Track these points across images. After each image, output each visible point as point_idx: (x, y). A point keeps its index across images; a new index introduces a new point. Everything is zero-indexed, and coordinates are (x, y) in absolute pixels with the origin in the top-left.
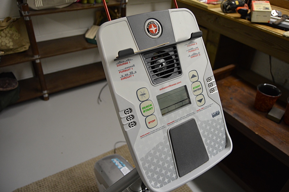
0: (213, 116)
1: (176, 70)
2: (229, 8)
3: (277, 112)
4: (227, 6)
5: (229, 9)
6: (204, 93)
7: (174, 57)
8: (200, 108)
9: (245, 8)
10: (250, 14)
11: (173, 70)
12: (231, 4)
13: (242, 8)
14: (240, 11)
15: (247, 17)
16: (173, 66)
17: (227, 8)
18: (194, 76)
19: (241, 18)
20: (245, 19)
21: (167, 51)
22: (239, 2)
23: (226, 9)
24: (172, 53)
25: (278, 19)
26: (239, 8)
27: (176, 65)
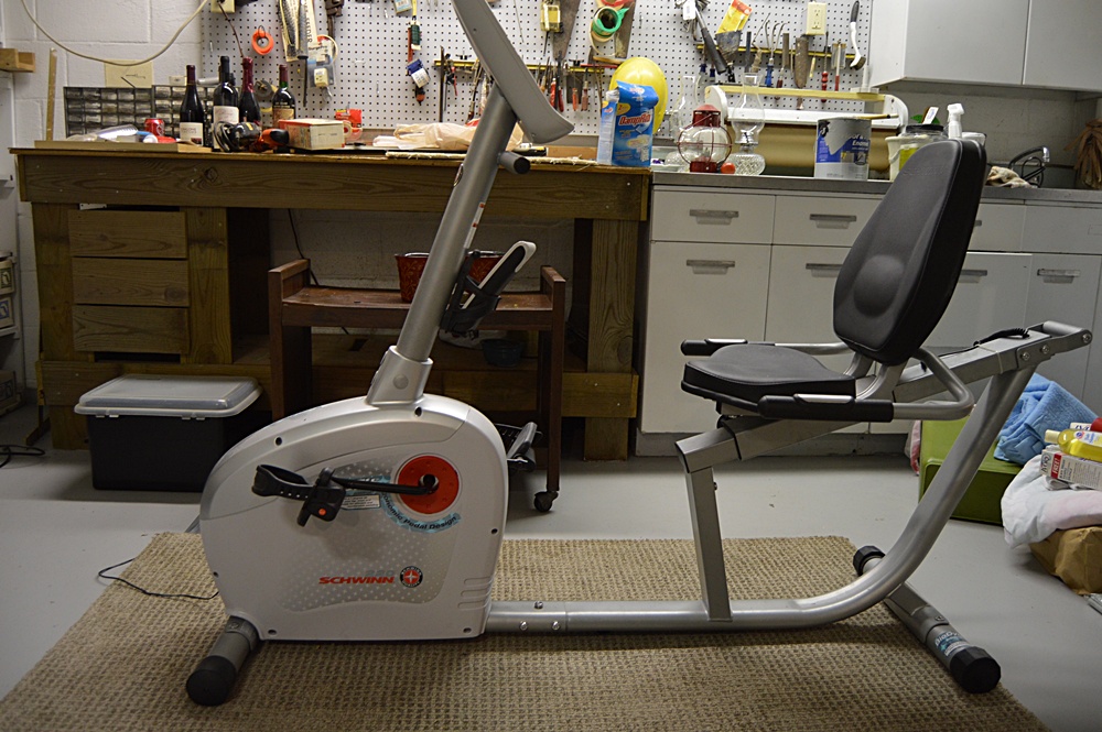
2: (240, 138)
4: (231, 136)
12: (240, 130)
13: (274, 130)
14: (276, 135)
17: (237, 138)
22: (251, 125)
23: (230, 143)
26: (266, 132)
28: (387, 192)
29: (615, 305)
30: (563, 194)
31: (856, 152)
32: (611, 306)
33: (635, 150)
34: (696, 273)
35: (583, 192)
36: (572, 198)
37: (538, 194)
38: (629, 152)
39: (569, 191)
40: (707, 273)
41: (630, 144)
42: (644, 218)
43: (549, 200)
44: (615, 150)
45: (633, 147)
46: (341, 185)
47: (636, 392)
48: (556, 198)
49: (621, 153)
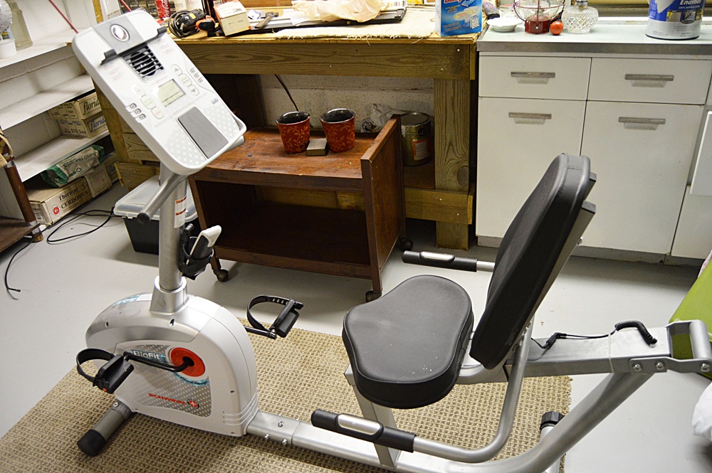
0: (213, 103)
1: (157, 67)
2: (184, 28)
3: (318, 144)
4: (179, 26)
5: (186, 30)
6: (194, 83)
7: (150, 56)
8: (197, 97)
9: (209, 19)
10: (220, 27)
11: (154, 68)
12: (185, 21)
13: (204, 21)
14: (203, 27)
15: (217, 33)
16: (153, 64)
17: (181, 28)
18: (176, 70)
19: (209, 36)
20: (215, 36)
21: (141, 51)
22: (195, 14)
23: (180, 31)
24: (146, 53)
25: (259, 22)
26: (198, 23)
27: (155, 63)
28: (281, 61)
29: (454, 143)
30: (406, 59)
31: (683, 11)
32: (451, 144)
33: (464, 21)
34: (517, 123)
35: (421, 58)
36: (414, 63)
37: (387, 60)
38: (458, 23)
39: (412, 57)
40: (528, 123)
41: (458, 17)
42: (473, 78)
43: (396, 64)
44: (443, 24)
45: (461, 19)
46: (252, 57)
47: (471, 207)
48: (402, 63)
49: (449, 26)
